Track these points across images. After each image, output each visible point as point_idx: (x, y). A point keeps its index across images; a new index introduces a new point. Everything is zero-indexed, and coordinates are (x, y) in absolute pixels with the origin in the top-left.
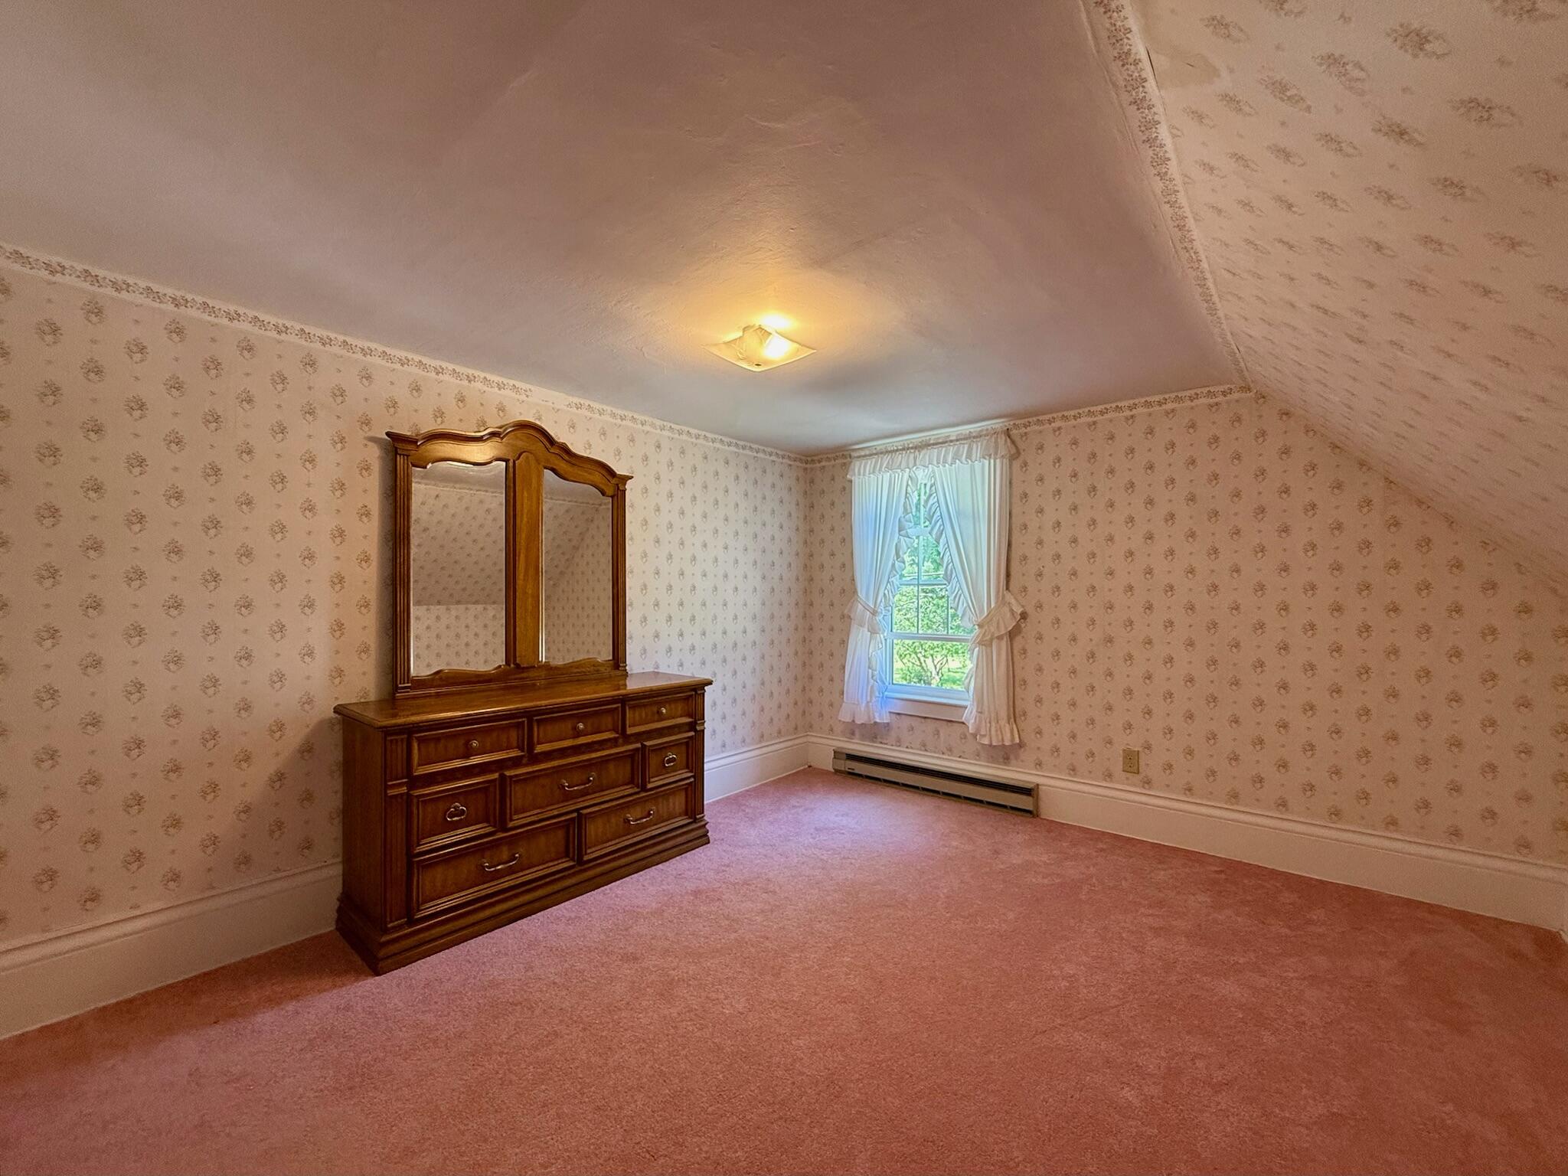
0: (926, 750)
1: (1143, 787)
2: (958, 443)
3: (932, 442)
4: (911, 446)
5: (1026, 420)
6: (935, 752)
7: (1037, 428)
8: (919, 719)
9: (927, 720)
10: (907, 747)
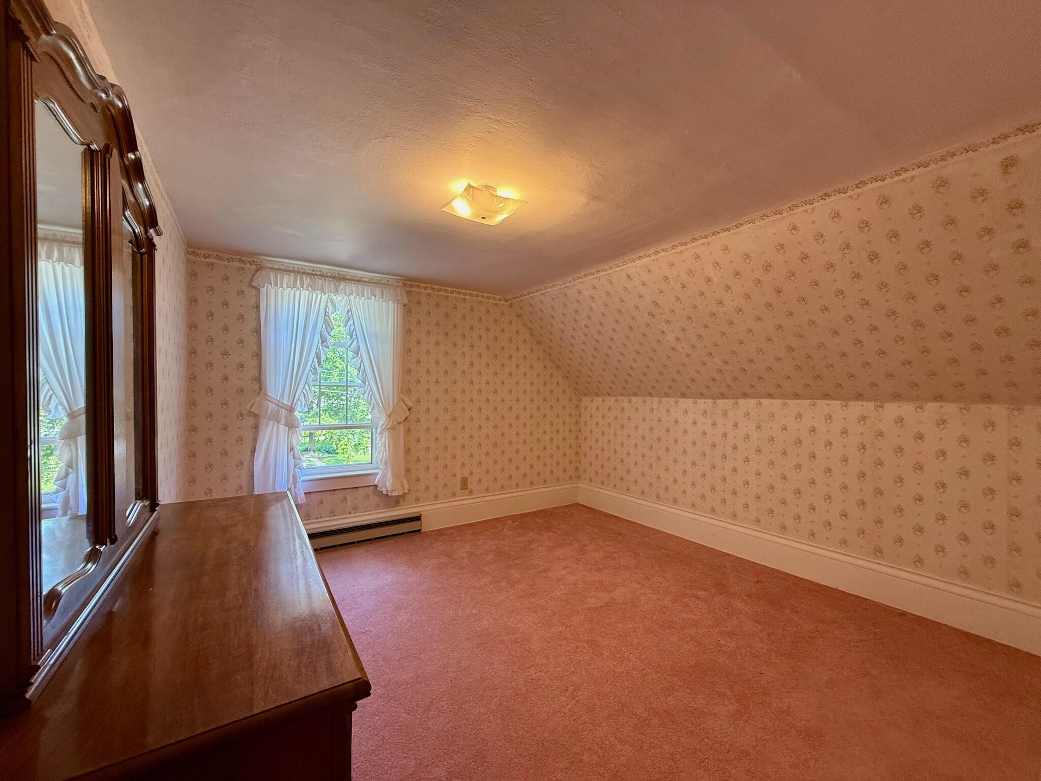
0: (335, 515)
1: (470, 495)
2: (370, 284)
3: (348, 277)
4: (329, 275)
5: (411, 283)
6: (343, 514)
7: (417, 290)
8: (329, 492)
9: (336, 492)
10: (317, 518)
